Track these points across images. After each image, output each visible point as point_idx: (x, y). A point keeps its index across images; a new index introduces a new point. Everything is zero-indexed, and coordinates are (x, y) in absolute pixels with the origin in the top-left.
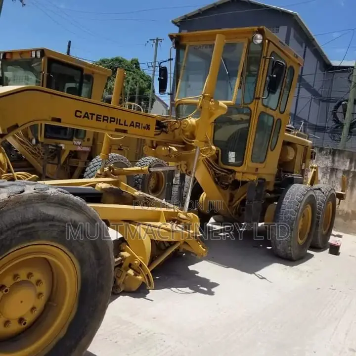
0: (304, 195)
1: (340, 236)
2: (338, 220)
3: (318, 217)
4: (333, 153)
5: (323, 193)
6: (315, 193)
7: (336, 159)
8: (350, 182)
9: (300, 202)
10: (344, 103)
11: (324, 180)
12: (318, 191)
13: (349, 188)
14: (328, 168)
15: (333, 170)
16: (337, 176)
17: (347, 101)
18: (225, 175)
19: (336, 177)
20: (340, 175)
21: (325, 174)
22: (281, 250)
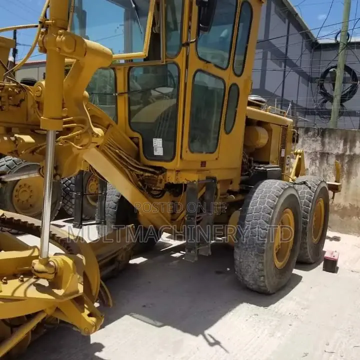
0: (279, 197)
1: (337, 239)
2: (333, 217)
3: (305, 223)
4: (322, 133)
5: (310, 188)
6: (297, 191)
7: (327, 140)
8: (345, 169)
9: (274, 208)
10: (332, 70)
11: (313, 167)
12: (303, 186)
13: (345, 176)
14: (316, 152)
15: (324, 155)
16: (329, 162)
17: (336, 67)
18: (151, 176)
19: (327, 163)
20: (332, 160)
21: (313, 160)
22: (250, 282)
